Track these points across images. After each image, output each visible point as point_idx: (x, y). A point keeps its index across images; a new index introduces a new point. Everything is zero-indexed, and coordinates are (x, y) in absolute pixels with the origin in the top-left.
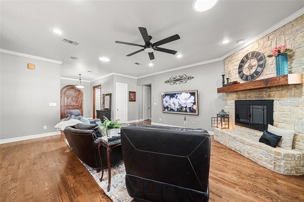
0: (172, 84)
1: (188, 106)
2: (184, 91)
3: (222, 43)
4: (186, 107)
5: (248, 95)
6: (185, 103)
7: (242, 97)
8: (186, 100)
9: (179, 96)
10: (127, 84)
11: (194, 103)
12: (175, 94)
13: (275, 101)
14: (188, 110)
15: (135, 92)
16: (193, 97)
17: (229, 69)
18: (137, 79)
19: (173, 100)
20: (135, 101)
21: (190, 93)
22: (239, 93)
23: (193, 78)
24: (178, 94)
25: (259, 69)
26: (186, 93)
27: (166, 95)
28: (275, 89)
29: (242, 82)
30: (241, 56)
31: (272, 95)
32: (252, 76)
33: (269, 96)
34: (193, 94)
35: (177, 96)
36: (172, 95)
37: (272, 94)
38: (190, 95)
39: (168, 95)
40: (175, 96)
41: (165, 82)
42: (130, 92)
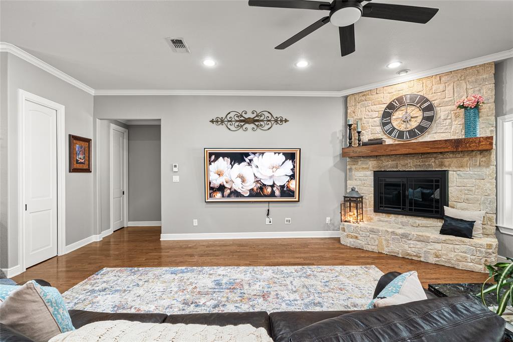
0: (232, 128)
1: (278, 183)
2: (270, 149)
3: (387, 66)
4: (272, 186)
5: (402, 162)
6: (271, 177)
7: (389, 165)
8: (274, 169)
9: (256, 160)
10: (61, 108)
11: (292, 177)
12: (247, 155)
13: (450, 173)
14: (277, 193)
15: (88, 141)
16: (289, 164)
17: (358, 115)
19: (241, 168)
20: (88, 170)
21: (284, 154)
22: (383, 158)
23: (286, 121)
24: (254, 154)
25: (425, 124)
26: (275, 153)
27: (218, 156)
28: (451, 155)
29: (388, 141)
30: (387, 98)
31: (447, 163)
33: (442, 165)
34: (290, 156)
35: (251, 160)
36: (238, 158)
37: (447, 161)
38: (284, 158)
39: (224, 155)
40: (247, 160)
41: (212, 121)
42: (73, 139)
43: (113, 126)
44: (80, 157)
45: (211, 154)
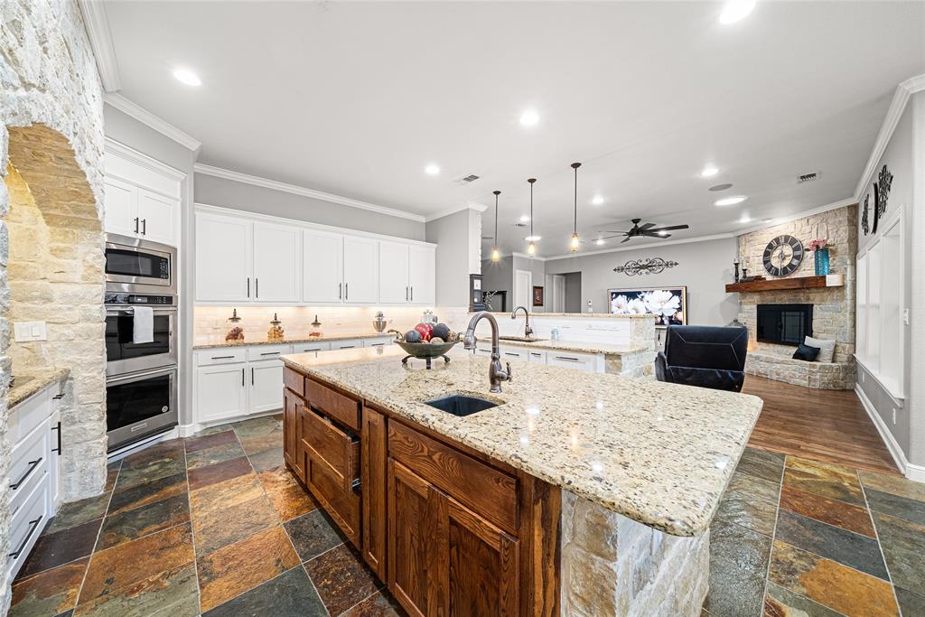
0: (629, 273)
1: (667, 314)
2: (658, 288)
4: (662, 317)
5: (779, 297)
6: (660, 310)
7: (770, 299)
8: (663, 303)
9: (647, 296)
10: (530, 273)
11: (680, 309)
12: (640, 293)
13: (815, 306)
14: (666, 322)
15: (542, 288)
16: (676, 299)
17: (747, 254)
18: (546, 262)
19: (635, 303)
20: (542, 305)
21: (671, 291)
22: (765, 293)
23: (676, 264)
24: (645, 292)
25: (795, 262)
26: (663, 291)
27: (617, 294)
28: (815, 290)
29: (769, 278)
30: (768, 238)
31: (812, 298)
32: (785, 271)
33: (808, 299)
34: (677, 293)
35: (643, 297)
36: (632, 295)
37: (812, 296)
38: (671, 295)
39: (622, 294)
40: (639, 296)
41: (615, 270)
42: (535, 288)
43: (555, 276)
44: (538, 298)
45: (612, 294)
